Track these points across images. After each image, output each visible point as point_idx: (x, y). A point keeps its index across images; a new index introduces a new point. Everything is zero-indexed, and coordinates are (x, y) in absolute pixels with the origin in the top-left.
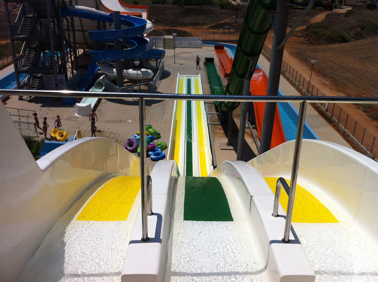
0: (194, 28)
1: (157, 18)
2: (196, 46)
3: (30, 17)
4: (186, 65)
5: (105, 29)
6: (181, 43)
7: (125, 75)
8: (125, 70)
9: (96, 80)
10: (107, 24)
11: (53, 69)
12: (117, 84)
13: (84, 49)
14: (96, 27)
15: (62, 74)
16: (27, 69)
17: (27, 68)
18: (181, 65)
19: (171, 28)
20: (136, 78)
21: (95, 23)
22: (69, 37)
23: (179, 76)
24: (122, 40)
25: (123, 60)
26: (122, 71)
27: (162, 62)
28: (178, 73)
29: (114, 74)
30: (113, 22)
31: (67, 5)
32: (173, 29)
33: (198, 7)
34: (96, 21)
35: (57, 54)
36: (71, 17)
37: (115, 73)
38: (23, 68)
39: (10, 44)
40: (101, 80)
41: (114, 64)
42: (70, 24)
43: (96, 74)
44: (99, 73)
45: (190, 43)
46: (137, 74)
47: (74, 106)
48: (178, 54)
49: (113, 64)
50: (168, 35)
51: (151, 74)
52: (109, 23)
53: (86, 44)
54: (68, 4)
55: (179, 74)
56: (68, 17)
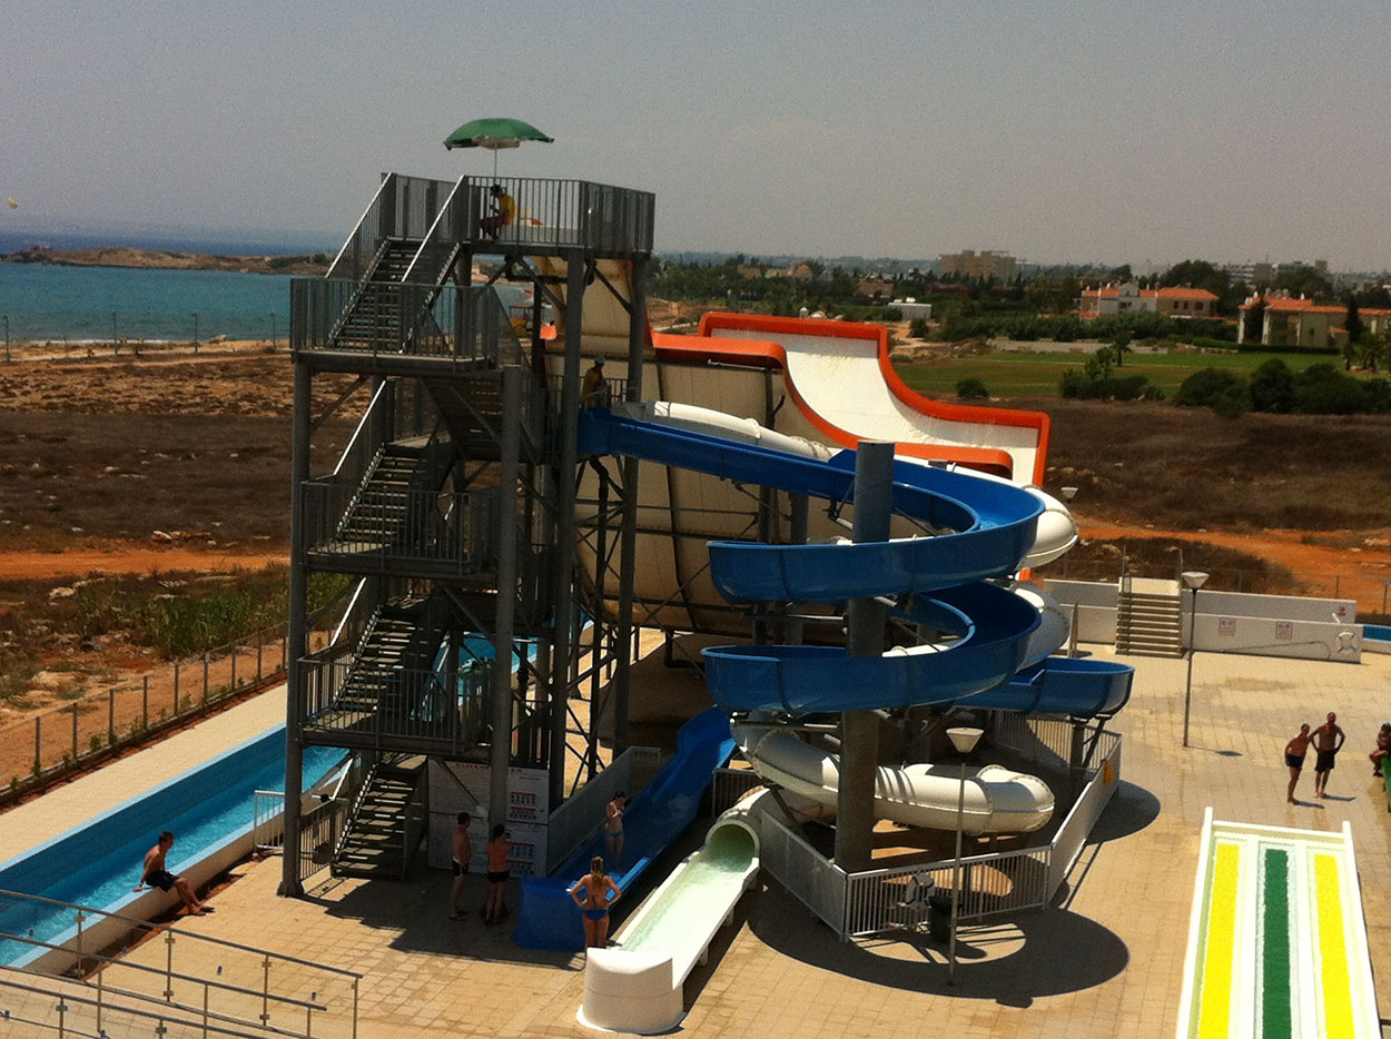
0: (1305, 541)
1: (1089, 477)
2: (1319, 651)
3: (412, 449)
4: (1260, 761)
5: (799, 534)
6: (1227, 628)
7: (885, 798)
8: (890, 772)
9: (719, 813)
10: (817, 505)
11: (488, 736)
12: (838, 845)
13: (669, 631)
14: (753, 518)
15: (534, 765)
16: (353, 726)
17: (356, 717)
18: (1225, 757)
19: (1168, 535)
20: (951, 824)
21: (747, 499)
22: (602, 565)
23: (1214, 828)
24: (893, 604)
25: (887, 715)
26: (873, 774)
27: (1106, 732)
28: (1209, 811)
29: (825, 787)
30: (851, 498)
31: (610, 396)
32: (1176, 542)
33: (1333, 423)
34: (755, 489)
35: (523, 655)
36: (626, 458)
37: (831, 784)
38: (334, 716)
39: (289, 575)
40: (744, 819)
41: (830, 732)
42: (613, 496)
43: (720, 776)
44: (737, 775)
45: (1284, 630)
46: (961, 801)
47: (575, 963)
48: (1205, 686)
49: (822, 733)
50: (1148, 574)
51: (1042, 803)
52: (827, 504)
53: (686, 603)
54: (616, 389)
55: (1215, 817)
56: (608, 462)
